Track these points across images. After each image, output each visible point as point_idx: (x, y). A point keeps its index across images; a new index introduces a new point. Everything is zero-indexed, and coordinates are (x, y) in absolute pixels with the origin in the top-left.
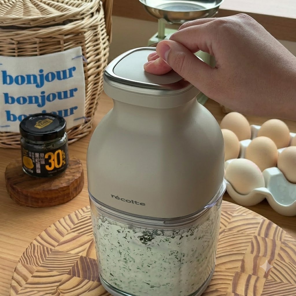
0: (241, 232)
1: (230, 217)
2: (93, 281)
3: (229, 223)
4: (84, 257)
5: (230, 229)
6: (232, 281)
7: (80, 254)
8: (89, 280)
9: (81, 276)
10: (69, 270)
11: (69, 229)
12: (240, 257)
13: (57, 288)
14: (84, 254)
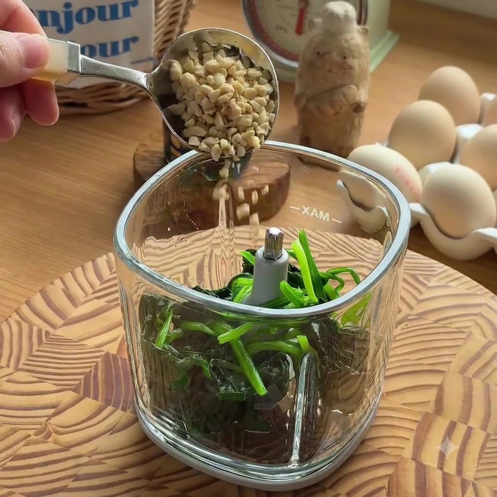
0: (442, 323)
1: (423, 289)
2: (124, 409)
3: (420, 301)
4: (113, 355)
5: (421, 316)
6: (415, 431)
7: (105, 349)
8: (116, 406)
9: (100, 396)
10: (77, 382)
11: (89, 290)
12: (436, 380)
13: (47, 421)
14: (113, 349)
